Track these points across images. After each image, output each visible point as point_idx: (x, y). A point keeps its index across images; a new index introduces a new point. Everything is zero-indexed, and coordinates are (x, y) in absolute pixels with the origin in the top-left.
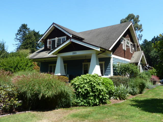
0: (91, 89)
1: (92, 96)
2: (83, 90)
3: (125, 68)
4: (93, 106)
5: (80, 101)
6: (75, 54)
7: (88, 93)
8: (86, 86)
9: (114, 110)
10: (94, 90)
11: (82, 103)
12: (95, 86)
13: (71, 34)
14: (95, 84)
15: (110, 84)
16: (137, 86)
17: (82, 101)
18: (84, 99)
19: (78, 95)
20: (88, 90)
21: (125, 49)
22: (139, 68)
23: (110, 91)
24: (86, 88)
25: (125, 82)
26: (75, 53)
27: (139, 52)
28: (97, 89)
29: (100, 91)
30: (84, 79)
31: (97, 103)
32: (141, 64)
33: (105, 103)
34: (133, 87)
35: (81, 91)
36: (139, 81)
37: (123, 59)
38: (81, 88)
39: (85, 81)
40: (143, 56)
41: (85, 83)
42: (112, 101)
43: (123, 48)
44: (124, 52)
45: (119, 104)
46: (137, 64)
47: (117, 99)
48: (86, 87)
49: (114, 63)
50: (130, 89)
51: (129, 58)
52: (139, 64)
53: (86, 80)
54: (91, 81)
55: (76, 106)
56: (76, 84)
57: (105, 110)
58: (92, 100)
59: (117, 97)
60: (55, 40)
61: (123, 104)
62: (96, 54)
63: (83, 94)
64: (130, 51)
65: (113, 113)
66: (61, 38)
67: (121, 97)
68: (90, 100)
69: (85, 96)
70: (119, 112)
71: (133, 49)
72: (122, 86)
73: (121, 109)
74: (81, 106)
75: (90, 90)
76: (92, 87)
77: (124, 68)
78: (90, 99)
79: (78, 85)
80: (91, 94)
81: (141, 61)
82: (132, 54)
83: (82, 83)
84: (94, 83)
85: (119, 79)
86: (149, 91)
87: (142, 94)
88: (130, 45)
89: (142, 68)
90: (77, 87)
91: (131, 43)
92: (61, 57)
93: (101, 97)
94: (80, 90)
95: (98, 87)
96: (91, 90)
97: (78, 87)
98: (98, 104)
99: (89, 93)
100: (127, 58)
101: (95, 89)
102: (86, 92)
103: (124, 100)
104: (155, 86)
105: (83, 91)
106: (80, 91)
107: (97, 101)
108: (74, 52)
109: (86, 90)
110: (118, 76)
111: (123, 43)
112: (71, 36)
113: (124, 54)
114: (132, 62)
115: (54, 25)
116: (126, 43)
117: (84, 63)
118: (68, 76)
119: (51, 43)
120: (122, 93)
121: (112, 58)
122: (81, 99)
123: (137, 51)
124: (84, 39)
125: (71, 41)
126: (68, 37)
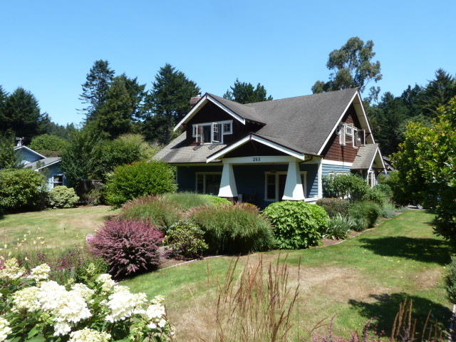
0: (298, 224)
1: (299, 234)
3: (344, 184)
4: (298, 249)
5: (280, 242)
6: (258, 162)
7: (292, 230)
8: (289, 219)
9: (331, 253)
10: (302, 227)
11: (284, 245)
12: (302, 220)
13: (243, 118)
14: (302, 218)
15: (322, 215)
16: (364, 215)
17: (283, 242)
18: (285, 238)
19: (277, 233)
20: (292, 227)
21: (345, 144)
22: (370, 177)
23: (321, 226)
24: (290, 223)
25: (344, 210)
26: (258, 159)
27: (369, 145)
28: (306, 225)
29: (311, 227)
30: (285, 210)
31: (304, 245)
32: (373, 168)
33: (316, 244)
34: (358, 217)
35: (282, 228)
36: (368, 205)
37: (340, 163)
38: (282, 223)
39: (287, 213)
40: (378, 153)
41: (288, 216)
42: (324, 241)
43: (340, 143)
44: (342, 151)
45: (336, 246)
46: (365, 171)
47: (331, 238)
49: (325, 174)
50: (352, 222)
51: (351, 159)
52: (369, 171)
53: (288, 210)
54: (295, 213)
55: (275, 249)
56: (273, 217)
57: (319, 254)
58: (298, 240)
59: (332, 235)
60: (209, 127)
61: (343, 246)
62: (296, 162)
63: (285, 232)
64: (354, 146)
65: (331, 258)
66: (223, 123)
67: (338, 235)
68: (296, 241)
69: (289, 234)
70: (338, 257)
71: (359, 139)
72: (340, 218)
73: (340, 253)
74: (283, 248)
75: (295, 227)
76: (299, 222)
78: (296, 239)
79: (276, 218)
80: (297, 232)
81: (374, 162)
82: (356, 151)
83: (282, 215)
84: (301, 216)
85: (334, 205)
86: (386, 222)
87: (373, 229)
88: (352, 134)
89: (376, 176)
90: (275, 221)
91: (354, 129)
92: (230, 164)
93: (310, 236)
94: (280, 227)
95: (307, 221)
96: (296, 225)
97: (277, 221)
98: (306, 245)
99: (294, 231)
100: (348, 161)
101: (303, 225)
102: (289, 230)
103: (343, 239)
104: (400, 210)
105: (285, 227)
107: (306, 242)
108: (255, 157)
109: (288, 225)
110: (332, 199)
111: (340, 133)
112: (244, 122)
113: (343, 154)
114: (356, 167)
115: (208, 98)
116: (345, 131)
117: (267, 173)
118: (240, 196)
119: (202, 132)
120: (339, 229)
121: (321, 165)
122: (282, 239)
123: (366, 143)
124: (265, 125)
125: (252, 138)
126: (236, 122)
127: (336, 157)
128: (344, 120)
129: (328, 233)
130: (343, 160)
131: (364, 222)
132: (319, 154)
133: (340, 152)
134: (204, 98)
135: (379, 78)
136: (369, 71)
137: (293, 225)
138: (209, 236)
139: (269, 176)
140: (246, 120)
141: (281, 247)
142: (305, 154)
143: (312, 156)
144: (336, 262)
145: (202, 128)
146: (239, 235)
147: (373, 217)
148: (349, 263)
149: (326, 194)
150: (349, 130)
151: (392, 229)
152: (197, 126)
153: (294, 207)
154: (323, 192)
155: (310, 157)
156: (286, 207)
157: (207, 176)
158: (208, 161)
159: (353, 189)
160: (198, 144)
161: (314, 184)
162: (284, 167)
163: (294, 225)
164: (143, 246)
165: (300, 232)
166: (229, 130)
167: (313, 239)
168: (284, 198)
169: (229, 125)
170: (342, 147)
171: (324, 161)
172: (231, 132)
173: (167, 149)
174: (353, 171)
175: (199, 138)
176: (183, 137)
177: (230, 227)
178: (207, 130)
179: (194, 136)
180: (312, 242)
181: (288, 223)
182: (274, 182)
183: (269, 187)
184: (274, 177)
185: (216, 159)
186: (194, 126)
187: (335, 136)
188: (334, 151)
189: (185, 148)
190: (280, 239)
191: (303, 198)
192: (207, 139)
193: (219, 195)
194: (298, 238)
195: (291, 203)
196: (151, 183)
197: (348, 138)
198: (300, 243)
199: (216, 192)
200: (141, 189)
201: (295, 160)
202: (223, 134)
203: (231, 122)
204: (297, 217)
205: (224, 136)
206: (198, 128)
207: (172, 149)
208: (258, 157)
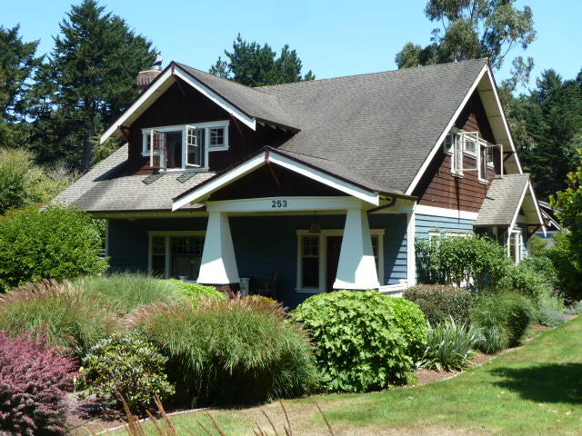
0: (365, 338)
1: (367, 360)
2: (338, 343)
3: (461, 255)
4: (367, 391)
5: (327, 377)
6: (282, 209)
7: (354, 351)
8: (347, 329)
9: (432, 399)
10: (373, 344)
11: (336, 383)
12: (374, 331)
14: (374, 325)
15: (414, 320)
17: (334, 377)
18: (340, 370)
19: (323, 358)
20: (353, 344)
21: (461, 174)
22: (513, 241)
23: (414, 344)
24: (349, 337)
25: (461, 310)
26: (283, 204)
27: (512, 177)
28: (382, 340)
29: (392, 345)
30: (338, 309)
31: (379, 382)
32: (519, 224)
33: (403, 382)
34: (489, 325)
35: (333, 348)
37: (453, 213)
38: (332, 338)
39: (343, 315)
40: (528, 194)
41: (344, 322)
42: (420, 375)
43: (453, 171)
44: (457, 188)
45: (444, 385)
46: (502, 230)
47: (434, 368)
48: (347, 334)
49: (422, 236)
50: (476, 334)
51: (474, 205)
52: (510, 231)
53: (346, 311)
54: (359, 315)
55: (319, 392)
56: (315, 324)
57: (408, 402)
58: (366, 373)
59: (437, 361)
61: (458, 384)
62: (362, 210)
63: (339, 355)
64: (480, 178)
65: (434, 408)
66: (208, 126)
67: (449, 361)
68: (361, 374)
69: (346, 360)
70: (448, 405)
71: (491, 164)
72: (451, 326)
73: (452, 398)
74: (334, 391)
75: (360, 344)
76: (367, 335)
77: (457, 254)
78: (361, 371)
79: (320, 327)
80: (362, 355)
81: (521, 212)
82: (486, 187)
83: (333, 320)
84: (371, 321)
85: (439, 298)
88: (477, 154)
89: (524, 242)
90: (317, 333)
91: (480, 143)
93: (391, 363)
94: (328, 344)
95: (385, 333)
96: (362, 342)
97: (321, 334)
98: (383, 384)
99: (358, 353)
100: (468, 208)
101: (375, 341)
102: (346, 350)
103: (459, 370)
104: (573, 311)
105: (339, 346)
106: (327, 347)
107: (382, 376)
108: (276, 199)
109: (345, 342)
110: (437, 287)
111: (452, 150)
112: (252, 125)
113: (458, 194)
114: (485, 222)
115: (177, 72)
116: (463, 147)
117: (301, 233)
118: (245, 282)
119: (162, 144)
120: (451, 348)
121: (413, 217)
122: (333, 371)
123: (505, 173)
124: (297, 131)
125: (271, 159)
126: (235, 124)
127: (445, 200)
128: (460, 123)
129: (428, 357)
130: (459, 207)
131: (500, 334)
132: (409, 193)
133: (452, 190)
134: (168, 73)
137: (354, 341)
138: (176, 367)
139: (306, 240)
140: (258, 120)
141: (331, 388)
142: (381, 193)
143: (395, 197)
144: (441, 417)
145: (162, 137)
146: (241, 364)
147: (519, 324)
148: (470, 417)
149: (423, 277)
150: (470, 145)
151: (557, 349)
152: (152, 132)
153: (357, 304)
154: (418, 272)
155: (390, 199)
156: (341, 304)
157: (173, 239)
158: (176, 206)
159: (479, 265)
160: (155, 171)
161: (400, 256)
162: (338, 220)
163: (358, 341)
164: (30, 390)
165: (369, 355)
166: (221, 141)
167: (396, 369)
168: (337, 284)
169: (221, 131)
170: (457, 179)
171: (419, 209)
172: (225, 147)
173: (87, 182)
174: (480, 230)
175: (157, 158)
176: (121, 155)
177: (222, 347)
178: (174, 141)
179: (144, 154)
180: (396, 377)
181: (344, 337)
182: (316, 251)
183: (305, 261)
184: (316, 241)
185: (192, 203)
186: (145, 132)
187: (441, 157)
188: (440, 187)
189: (125, 179)
190: (328, 371)
191: (377, 285)
192: (175, 161)
193: (200, 280)
194: (366, 367)
195: (350, 294)
196: (48, 256)
197: (469, 161)
198: (369, 378)
199: (193, 274)
200: (27, 268)
201: (360, 206)
202: (208, 149)
203: (225, 124)
204: (363, 323)
205: (210, 153)
206: (155, 136)
207: (95, 181)
208: (282, 199)
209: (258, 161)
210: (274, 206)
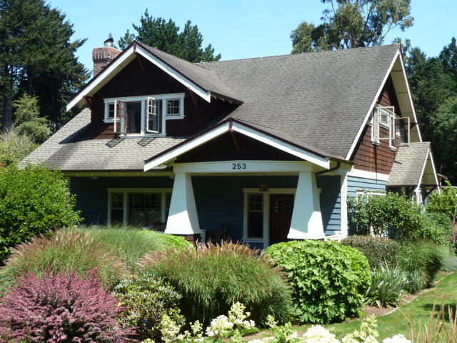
0: (330, 279)
1: (332, 297)
2: (309, 283)
3: (386, 211)
4: (331, 323)
5: (299, 312)
6: (242, 170)
7: (321, 290)
8: (315, 271)
10: (337, 284)
11: (305, 317)
12: (337, 273)
13: (206, 91)
14: (337, 268)
15: (361, 264)
17: (305, 311)
18: (309, 305)
20: (320, 283)
21: (378, 142)
22: (415, 196)
24: (317, 278)
26: (242, 166)
27: (415, 145)
28: (344, 280)
30: (307, 255)
31: (340, 316)
33: (356, 315)
34: (411, 270)
35: (304, 287)
36: (425, 249)
37: (373, 175)
38: (304, 279)
41: (313, 266)
43: (372, 140)
44: (375, 154)
47: (375, 305)
48: (315, 275)
51: (386, 168)
52: (417, 189)
53: (314, 257)
54: (325, 260)
56: (289, 267)
58: (330, 308)
59: (377, 299)
60: (138, 104)
62: (312, 173)
63: (309, 293)
64: (390, 146)
66: (165, 98)
67: (386, 299)
68: (327, 309)
69: (315, 297)
71: (399, 134)
74: (305, 323)
75: (327, 284)
76: (332, 276)
77: (383, 210)
78: (327, 306)
79: (292, 270)
80: (329, 292)
82: (394, 153)
83: (303, 264)
84: (335, 265)
85: (373, 247)
87: (432, 289)
88: (388, 125)
89: (423, 199)
90: (291, 274)
91: (391, 115)
93: (350, 300)
94: (301, 284)
95: (345, 275)
96: (328, 282)
98: (343, 316)
99: (324, 291)
100: (383, 171)
101: (338, 282)
102: (315, 289)
103: (395, 307)
105: (309, 285)
106: (300, 286)
107: (343, 310)
108: (237, 162)
109: (315, 282)
111: (372, 122)
113: (376, 159)
114: (396, 183)
115: (139, 50)
116: (380, 119)
117: (247, 191)
118: (202, 232)
119: (122, 112)
120: (387, 288)
121: (346, 178)
122: (304, 306)
123: (412, 141)
124: (240, 103)
126: (190, 96)
127: (367, 164)
128: (380, 101)
129: (369, 296)
130: (376, 170)
131: (420, 277)
132: (348, 158)
133: (372, 155)
134: (131, 51)
135: (409, 24)
136: (393, 10)
137: (322, 281)
139: (252, 197)
141: (303, 321)
142: (332, 159)
143: (339, 161)
145: (122, 106)
150: (384, 117)
152: (115, 101)
153: (322, 251)
154: (349, 225)
155: (337, 164)
156: (308, 250)
157: (130, 196)
159: (401, 219)
160: (116, 136)
161: (335, 211)
163: (325, 282)
165: (334, 293)
166: (177, 111)
167: (354, 305)
169: (177, 103)
170: (375, 146)
171: (354, 172)
172: (181, 116)
174: (391, 189)
175: (119, 124)
176: (85, 118)
178: (134, 111)
179: (106, 120)
180: (351, 313)
181: (313, 278)
182: (260, 207)
184: (260, 198)
186: (107, 101)
187: (367, 127)
188: (364, 153)
189: (88, 142)
190: (299, 306)
191: (322, 235)
192: (134, 126)
193: (166, 231)
194: (331, 303)
195: (315, 243)
196: (32, 209)
197: (384, 131)
198: (333, 313)
201: (311, 169)
202: (165, 117)
203: (180, 96)
204: (329, 268)
205: (167, 121)
206: (118, 105)
207: (61, 143)
208: (241, 162)
209: (223, 130)
210: (234, 168)
